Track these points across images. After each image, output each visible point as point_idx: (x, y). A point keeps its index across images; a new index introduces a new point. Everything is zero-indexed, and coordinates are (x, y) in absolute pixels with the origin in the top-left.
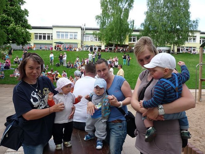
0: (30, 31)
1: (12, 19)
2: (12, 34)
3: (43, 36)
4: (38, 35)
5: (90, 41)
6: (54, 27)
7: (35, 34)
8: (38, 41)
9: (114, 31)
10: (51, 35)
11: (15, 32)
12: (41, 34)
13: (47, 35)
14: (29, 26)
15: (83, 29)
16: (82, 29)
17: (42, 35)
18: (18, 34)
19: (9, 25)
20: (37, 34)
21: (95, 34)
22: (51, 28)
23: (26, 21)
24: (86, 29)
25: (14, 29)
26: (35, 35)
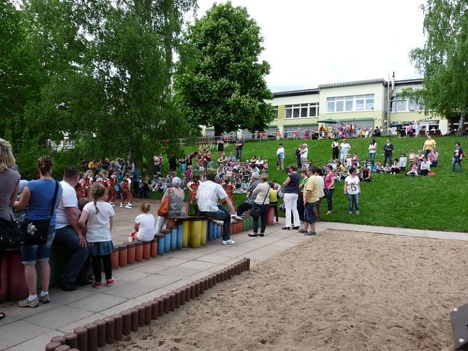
0: (274, 102)
1: (237, 85)
2: (235, 113)
3: (302, 109)
4: (293, 108)
5: (407, 110)
6: (321, 88)
7: (287, 106)
8: (293, 121)
9: (454, 83)
10: (317, 106)
11: (240, 108)
12: (298, 105)
13: (309, 107)
14: (268, 92)
15: (390, 85)
16: (386, 86)
17: (300, 107)
18: (245, 112)
19: (230, 96)
20: (291, 106)
21: (408, 95)
22: (315, 92)
23: (263, 85)
24: (396, 85)
25: (238, 102)
26: (287, 110)
